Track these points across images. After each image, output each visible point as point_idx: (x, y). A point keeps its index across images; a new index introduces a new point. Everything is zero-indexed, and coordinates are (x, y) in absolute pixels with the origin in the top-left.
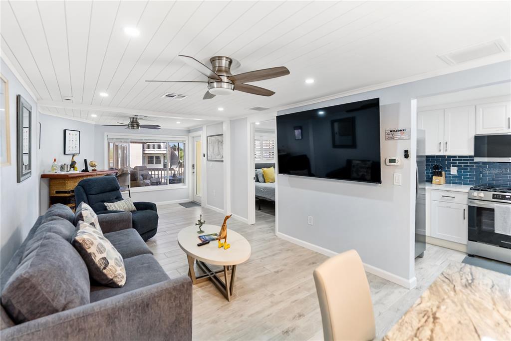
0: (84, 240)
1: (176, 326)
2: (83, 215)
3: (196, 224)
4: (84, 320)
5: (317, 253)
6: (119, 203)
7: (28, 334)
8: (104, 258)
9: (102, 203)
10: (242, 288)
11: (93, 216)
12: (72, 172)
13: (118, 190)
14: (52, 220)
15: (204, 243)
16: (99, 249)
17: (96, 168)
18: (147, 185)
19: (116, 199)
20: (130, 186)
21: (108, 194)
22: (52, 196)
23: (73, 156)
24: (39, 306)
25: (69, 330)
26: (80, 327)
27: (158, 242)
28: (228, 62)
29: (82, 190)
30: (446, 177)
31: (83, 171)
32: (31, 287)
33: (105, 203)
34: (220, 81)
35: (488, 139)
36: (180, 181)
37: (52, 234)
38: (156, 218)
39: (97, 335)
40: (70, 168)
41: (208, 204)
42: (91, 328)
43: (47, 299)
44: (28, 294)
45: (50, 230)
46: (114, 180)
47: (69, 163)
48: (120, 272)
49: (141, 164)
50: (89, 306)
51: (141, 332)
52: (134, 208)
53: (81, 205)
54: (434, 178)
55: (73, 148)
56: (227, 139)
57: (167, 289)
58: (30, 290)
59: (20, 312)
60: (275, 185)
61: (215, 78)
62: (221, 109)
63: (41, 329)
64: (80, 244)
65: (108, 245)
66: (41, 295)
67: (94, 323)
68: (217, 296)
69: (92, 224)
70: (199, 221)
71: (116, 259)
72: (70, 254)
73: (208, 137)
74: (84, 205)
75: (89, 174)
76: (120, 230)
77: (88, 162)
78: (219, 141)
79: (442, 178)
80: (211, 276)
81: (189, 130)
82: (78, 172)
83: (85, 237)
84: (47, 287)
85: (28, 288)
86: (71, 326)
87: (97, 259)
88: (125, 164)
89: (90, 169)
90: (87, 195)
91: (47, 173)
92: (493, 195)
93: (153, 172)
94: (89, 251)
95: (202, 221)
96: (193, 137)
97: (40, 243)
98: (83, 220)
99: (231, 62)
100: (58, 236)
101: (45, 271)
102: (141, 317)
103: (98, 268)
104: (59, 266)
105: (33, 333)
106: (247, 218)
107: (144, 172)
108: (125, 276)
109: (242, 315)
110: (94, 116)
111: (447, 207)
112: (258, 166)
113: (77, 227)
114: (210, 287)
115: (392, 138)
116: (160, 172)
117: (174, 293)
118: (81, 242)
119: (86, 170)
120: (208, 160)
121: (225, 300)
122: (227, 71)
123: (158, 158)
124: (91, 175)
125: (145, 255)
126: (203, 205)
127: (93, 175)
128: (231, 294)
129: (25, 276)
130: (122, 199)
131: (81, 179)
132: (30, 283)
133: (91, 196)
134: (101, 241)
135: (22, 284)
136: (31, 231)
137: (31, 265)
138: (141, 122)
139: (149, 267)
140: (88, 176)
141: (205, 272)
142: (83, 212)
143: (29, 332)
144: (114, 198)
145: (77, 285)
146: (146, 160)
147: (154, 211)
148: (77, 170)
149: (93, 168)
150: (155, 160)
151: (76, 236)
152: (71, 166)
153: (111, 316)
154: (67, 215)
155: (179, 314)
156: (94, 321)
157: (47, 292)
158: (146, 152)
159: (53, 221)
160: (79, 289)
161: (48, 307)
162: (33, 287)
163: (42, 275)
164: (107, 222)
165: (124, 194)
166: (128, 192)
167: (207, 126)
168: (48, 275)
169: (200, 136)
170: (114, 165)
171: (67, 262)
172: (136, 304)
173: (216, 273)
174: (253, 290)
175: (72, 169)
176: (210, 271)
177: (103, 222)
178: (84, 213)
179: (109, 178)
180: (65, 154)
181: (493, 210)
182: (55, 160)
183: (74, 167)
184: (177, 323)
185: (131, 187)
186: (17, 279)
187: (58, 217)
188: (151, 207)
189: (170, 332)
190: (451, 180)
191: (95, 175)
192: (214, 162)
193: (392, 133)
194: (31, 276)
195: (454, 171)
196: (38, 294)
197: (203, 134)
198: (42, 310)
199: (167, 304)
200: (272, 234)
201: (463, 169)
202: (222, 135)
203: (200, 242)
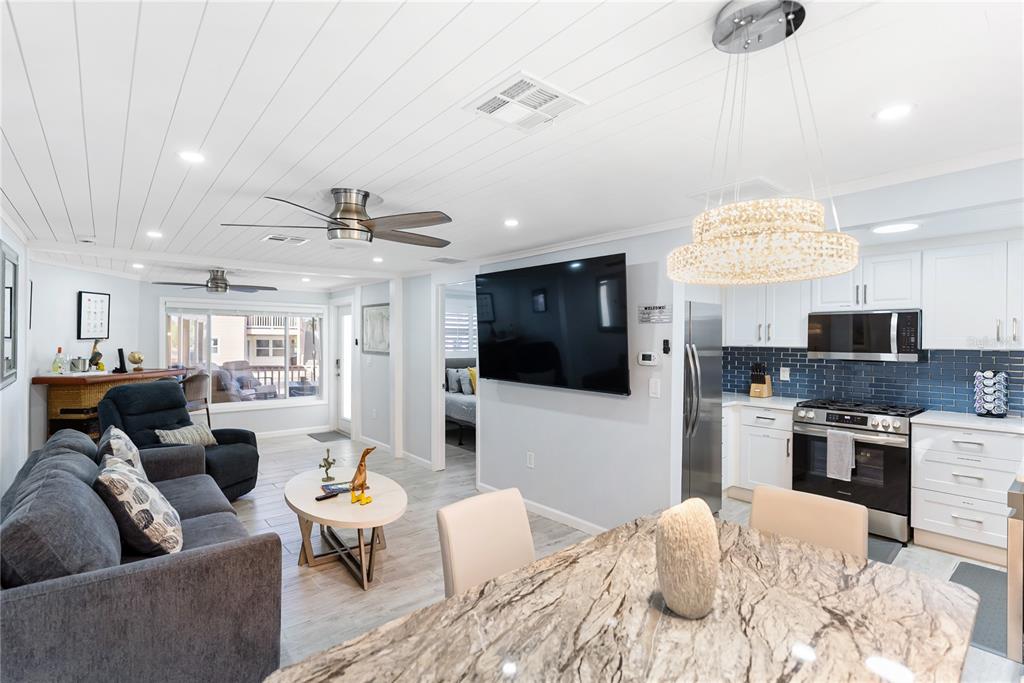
0: (112, 481)
1: (253, 603)
2: (113, 447)
3: (321, 466)
4: (109, 584)
5: (539, 516)
6: (184, 430)
7: (28, 598)
8: (146, 511)
9: (151, 431)
10: (394, 570)
11: (130, 449)
12: (93, 372)
13: (184, 406)
14: (58, 454)
15: (330, 494)
16: (137, 495)
17: (143, 366)
18: (245, 399)
19: (178, 423)
20: (209, 400)
21: (161, 414)
22: (54, 418)
23: (96, 343)
24: (42, 565)
25: (87, 596)
26: (104, 593)
27: (258, 502)
28: (360, 197)
29: (112, 407)
30: (773, 384)
31: (116, 371)
32: (31, 538)
33: (157, 431)
34: (346, 228)
35: (854, 321)
36: (313, 391)
37: (60, 472)
38: (255, 458)
39: (129, 607)
40: (90, 366)
41: (363, 435)
42: (119, 597)
43: (54, 556)
44: (27, 547)
45: (56, 467)
46: (175, 387)
47: (88, 356)
48: (172, 534)
49: (241, 357)
50: (118, 567)
51: (197, 608)
52: (212, 440)
53: (109, 431)
54: (753, 386)
55: (95, 327)
56: (396, 312)
57: (240, 549)
58: (30, 542)
59: (14, 572)
60: (477, 399)
61: (336, 225)
62: (378, 260)
63: (47, 592)
64: (106, 486)
65: (153, 492)
66: (45, 550)
67: (124, 590)
68: (347, 583)
69: (129, 462)
70: (326, 460)
71: (166, 514)
72: (88, 499)
73: (363, 307)
74: (115, 431)
75: (128, 377)
76: (182, 477)
77: (126, 354)
78: (383, 317)
79: (765, 386)
80: (343, 554)
81: (330, 294)
82: (105, 373)
83: (114, 476)
84: (54, 540)
85: (27, 538)
86: (90, 592)
87: (135, 510)
88: (204, 356)
89: (130, 367)
90: (121, 414)
91: (43, 374)
92: (828, 414)
93: (262, 374)
94: (120, 498)
95: (330, 460)
96: (338, 307)
97: (41, 482)
98: (112, 454)
99: (366, 195)
100: (69, 474)
101: (52, 517)
102: (196, 587)
103: (134, 526)
104: (73, 513)
105: (35, 597)
106: (430, 459)
107: (244, 374)
108: (181, 541)
109: (381, 609)
110: (138, 266)
111: (764, 436)
112: (451, 364)
113: (101, 465)
114: (339, 572)
115: (648, 320)
116: (276, 373)
117: (252, 555)
118: (107, 483)
119: (122, 369)
120: (363, 351)
121: (359, 588)
122: (361, 211)
123: (277, 344)
124: (132, 379)
125: (220, 513)
126: (353, 437)
127: (136, 379)
128: (369, 580)
129: (22, 522)
130: (191, 424)
131: (111, 386)
132: (30, 532)
133: (129, 417)
134: (142, 485)
135: (18, 532)
136: (20, 473)
137: (30, 510)
138: (232, 280)
139: (224, 529)
140: (125, 380)
141: (332, 548)
142: (111, 441)
143: (29, 595)
144: (176, 421)
145: (100, 542)
146: (254, 348)
147: (250, 447)
148: (103, 370)
149: (136, 366)
150: (271, 349)
151: (100, 474)
152: (91, 361)
153: (151, 583)
154: (83, 447)
155: (258, 587)
156: (124, 587)
157: (55, 547)
158: (253, 332)
159: (60, 456)
160: (102, 547)
161: (56, 566)
162: (34, 538)
163: (46, 522)
164: (158, 462)
165: (196, 415)
166: (205, 411)
167: (362, 287)
168: (56, 523)
169: (350, 305)
170: (179, 359)
171: (85, 509)
172: (189, 567)
173: (351, 548)
174: (408, 574)
175: (94, 367)
176: (340, 544)
177: (151, 462)
178: (114, 443)
179: (167, 384)
180: (79, 337)
181: (824, 440)
182: (60, 350)
183: (97, 364)
184: (255, 600)
185: (213, 402)
186: (11, 525)
187: (68, 450)
188: (246, 438)
189: (244, 612)
190: (780, 390)
191: (139, 379)
192: (374, 356)
193: (648, 311)
194: (32, 521)
195: (785, 374)
196: (41, 548)
197: (356, 301)
198: (47, 572)
199: (239, 571)
200: (472, 487)
201: (799, 371)
202: (388, 304)
203: (322, 494)
